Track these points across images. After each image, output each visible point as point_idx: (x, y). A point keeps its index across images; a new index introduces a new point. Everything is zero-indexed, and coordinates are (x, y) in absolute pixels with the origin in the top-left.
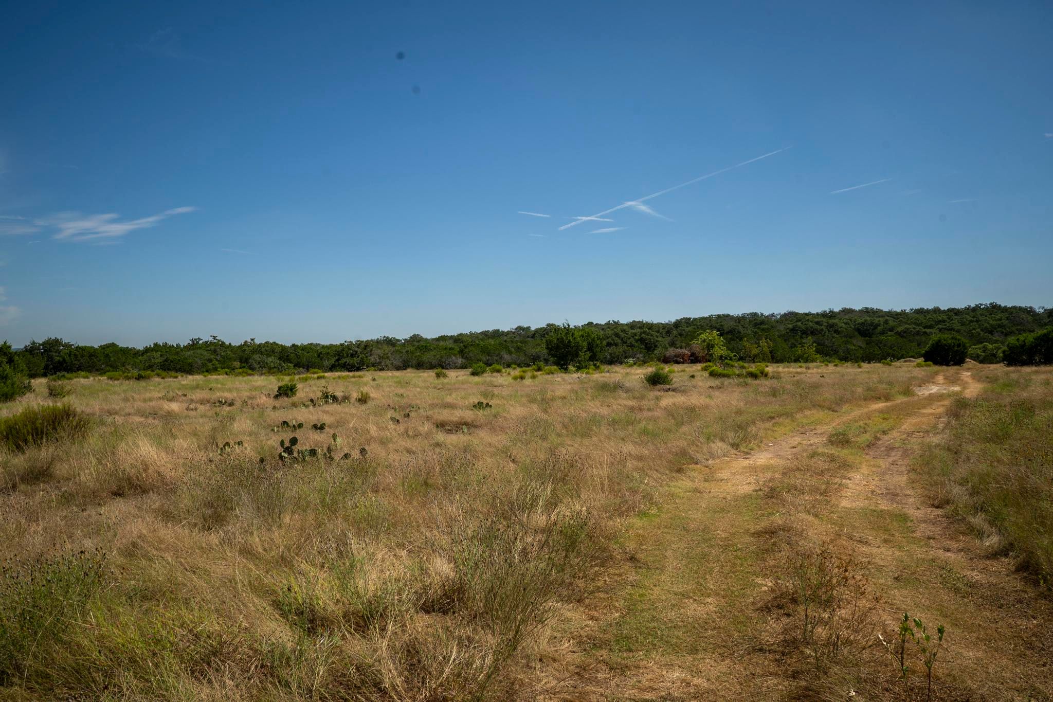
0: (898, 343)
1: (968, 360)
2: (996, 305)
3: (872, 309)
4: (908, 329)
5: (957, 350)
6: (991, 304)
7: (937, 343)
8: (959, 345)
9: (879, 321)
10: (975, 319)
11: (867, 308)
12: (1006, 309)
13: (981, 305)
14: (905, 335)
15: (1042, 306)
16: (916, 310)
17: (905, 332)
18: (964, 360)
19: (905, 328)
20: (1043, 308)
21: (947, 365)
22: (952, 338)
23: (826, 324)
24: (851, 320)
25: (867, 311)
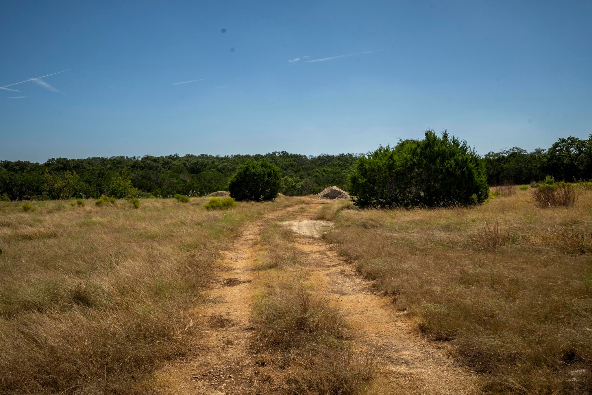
0: (215, 177)
1: (279, 194)
2: (285, 153)
3: (207, 155)
4: (226, 166)
5: (267, 181)
6: (282, 152)
7: (245, 172)
8: (269, 175)
9: (208, 162)
10: (274, 161)
11: (203, 155)
12: (291, 156)
13: (276, 152)
14: (224, 171)
15: (311, 155)
16: (235, 156)
17: (224, 169)
18: (277, 194)
19: (224, 165)
20: (312, 156)
21: (257, 200)
22: (262, 166)
23: (162, 162)
24: (187, 161)
25: (203, 156)
